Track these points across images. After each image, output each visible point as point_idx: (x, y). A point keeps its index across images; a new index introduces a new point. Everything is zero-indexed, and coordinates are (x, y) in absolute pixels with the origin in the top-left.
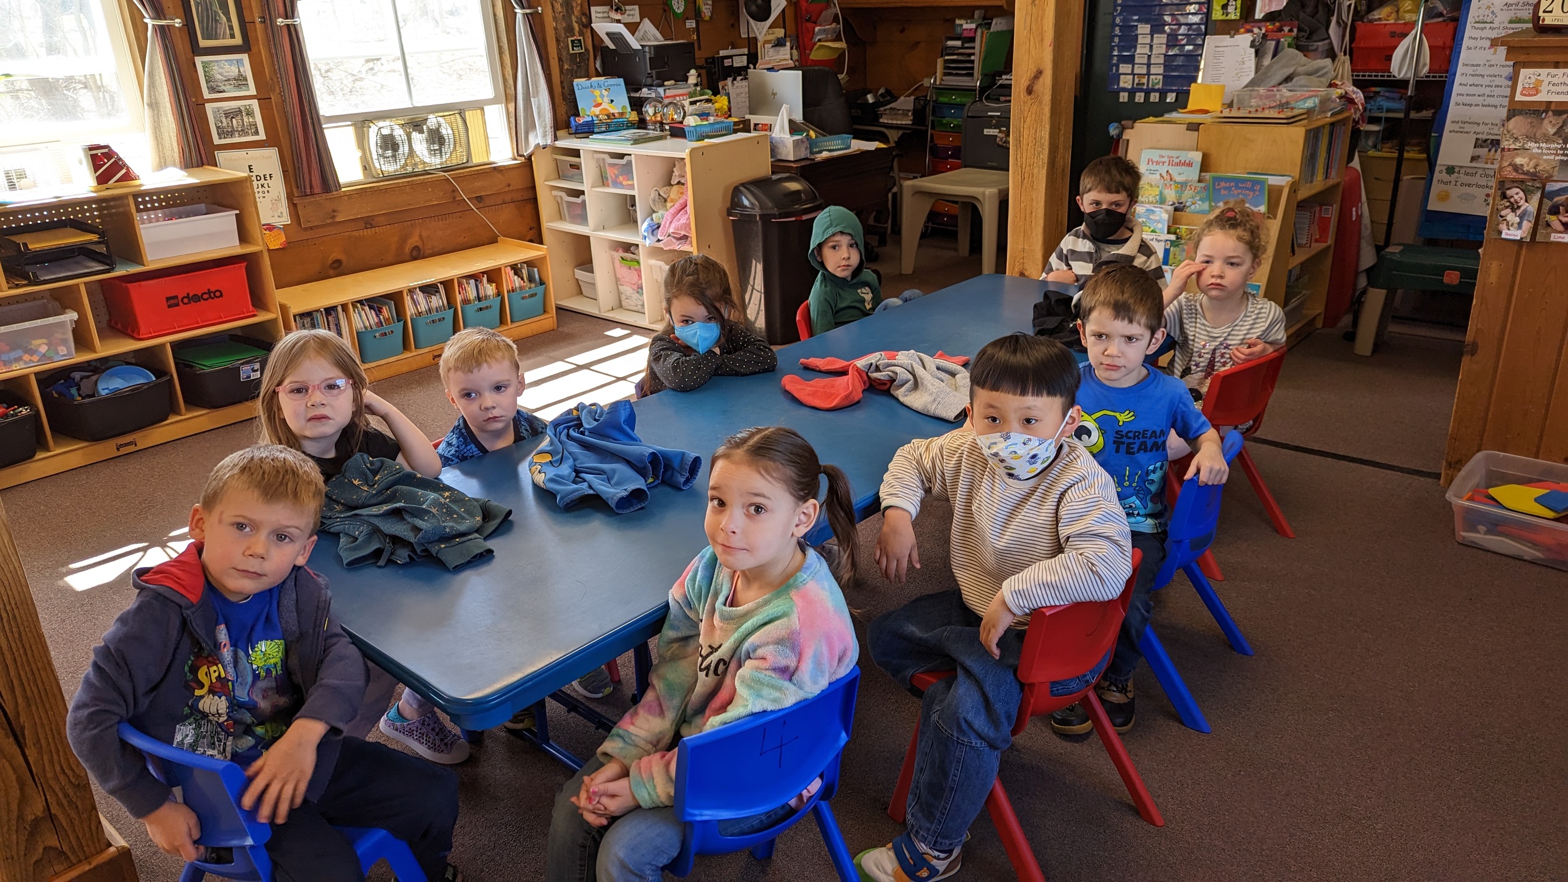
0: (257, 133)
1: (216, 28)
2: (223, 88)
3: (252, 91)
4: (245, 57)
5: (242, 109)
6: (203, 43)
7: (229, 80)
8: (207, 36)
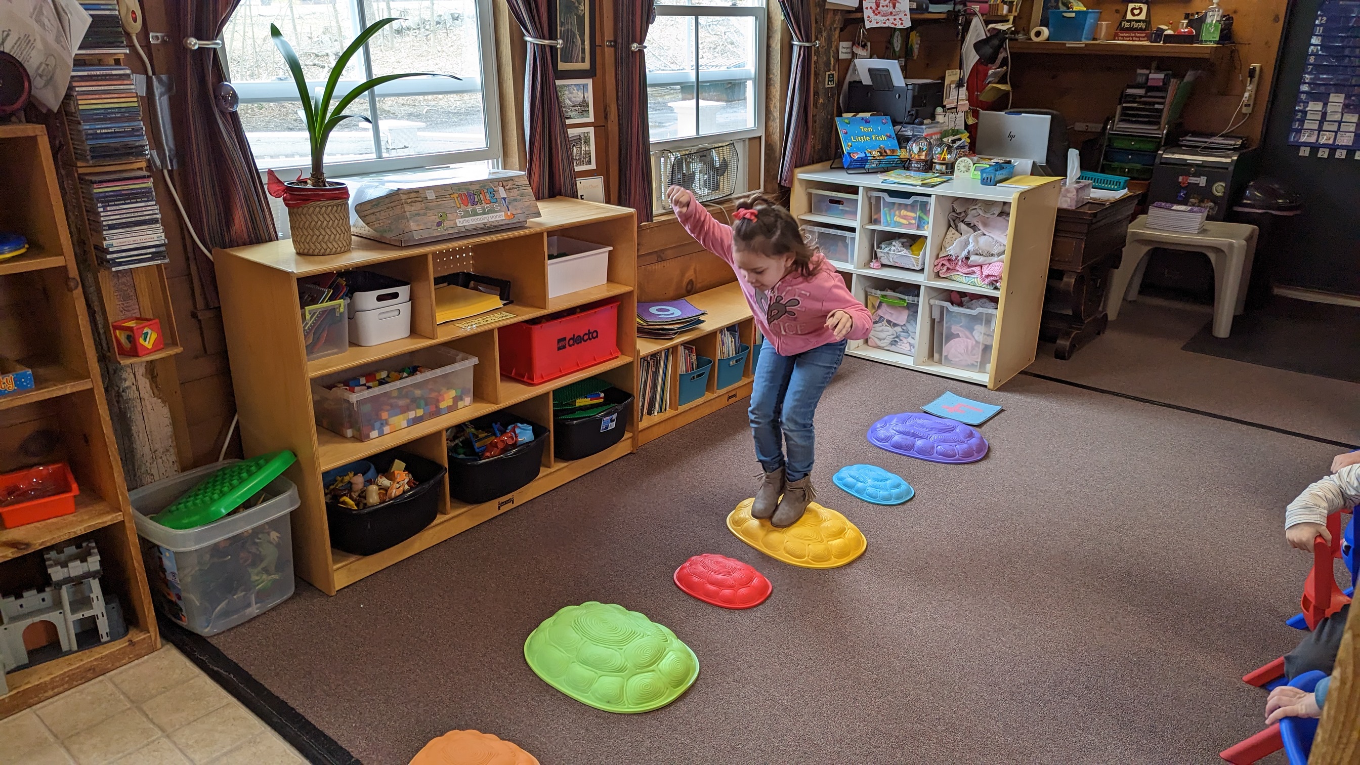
0: (590, 162)
1: (572, 50)
2: (570, 114)
3: (591, 119)
4: (589, 82)
5: (582, 136)
6: (562, 66)
7: (575, 106)
8: (565, 60)
